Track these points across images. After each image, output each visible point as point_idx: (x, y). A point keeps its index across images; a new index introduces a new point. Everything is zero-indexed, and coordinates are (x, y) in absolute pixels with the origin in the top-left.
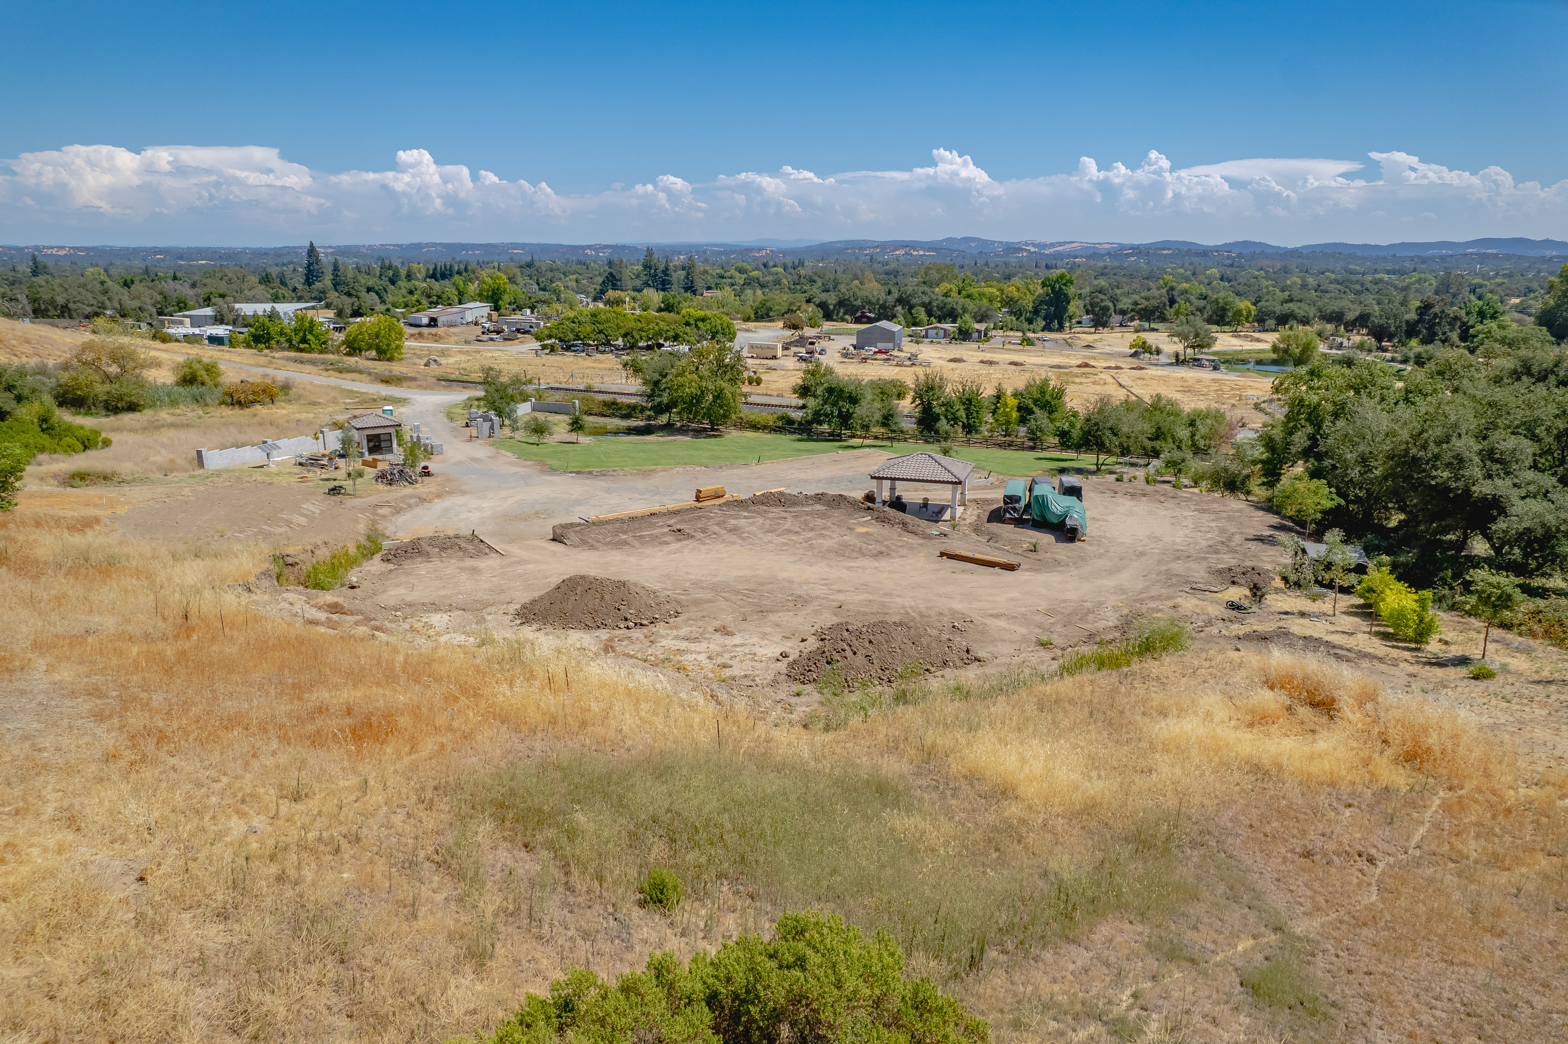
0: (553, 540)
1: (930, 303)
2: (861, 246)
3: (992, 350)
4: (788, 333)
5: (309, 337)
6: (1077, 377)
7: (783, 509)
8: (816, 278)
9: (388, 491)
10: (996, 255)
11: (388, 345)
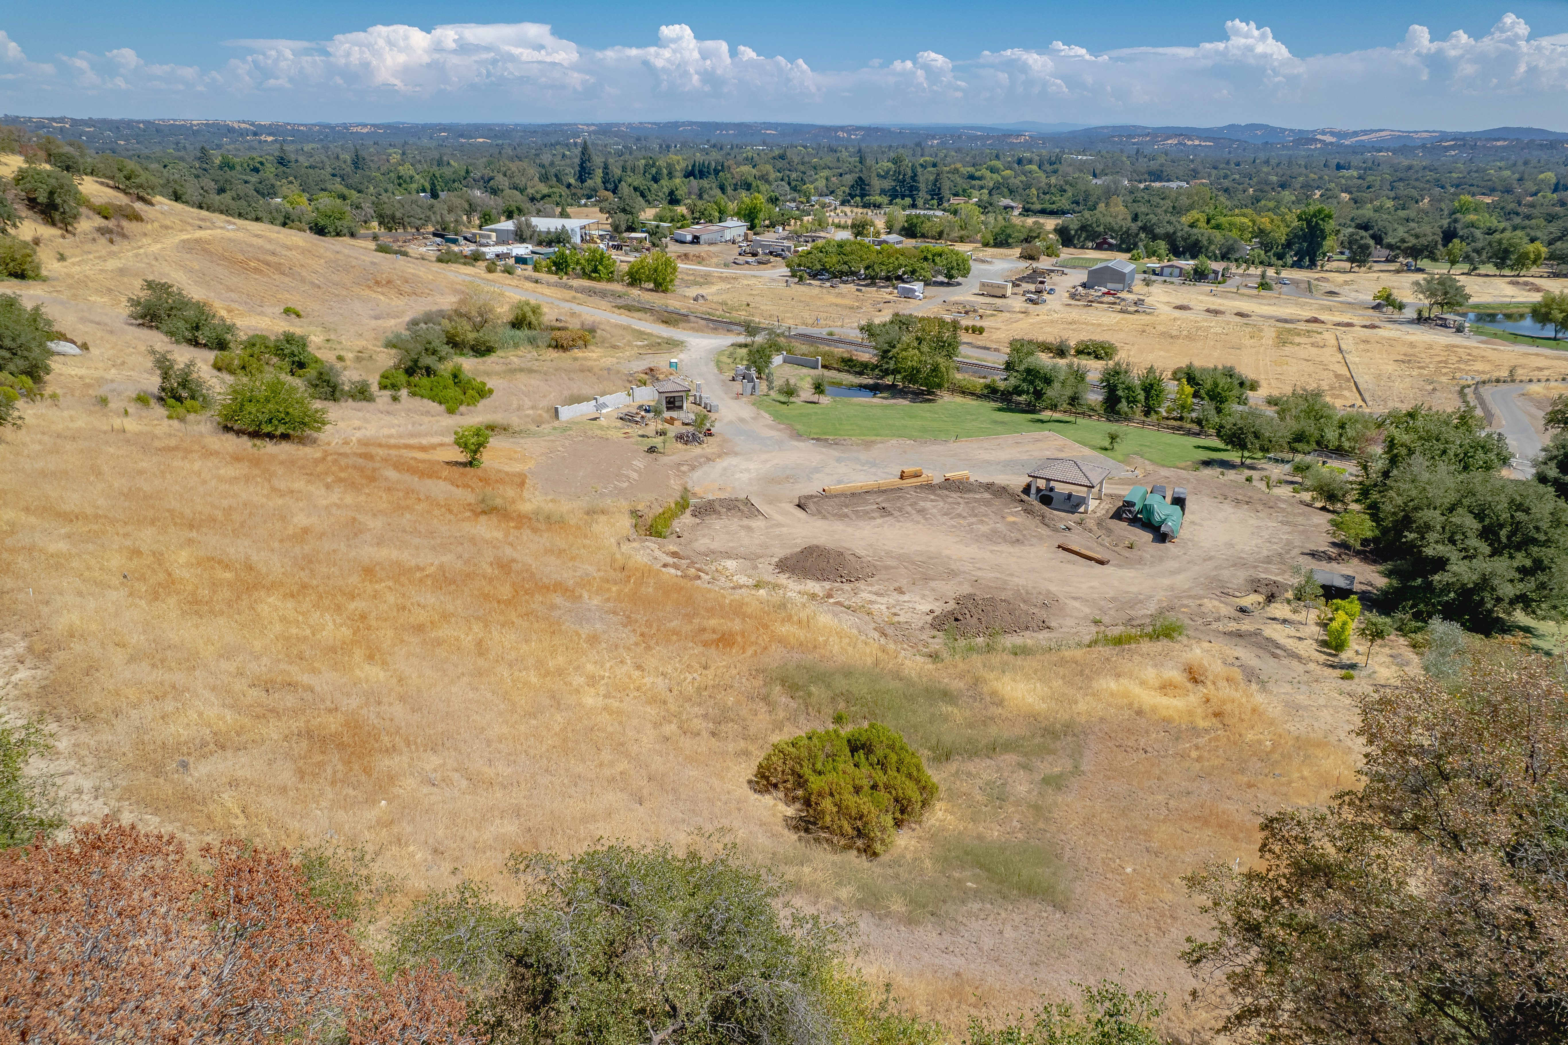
0: (799, 506)
1: (1175, 233)
2: (1129, 132)
3: (1224, 295)
4: (1024, 264)
5: (600, 267)
6: (1299, 335)
7: (959, 494)
8: (1067, 187)
9: (685, 450)
10: (1284, 147)
11: (664, 279)
